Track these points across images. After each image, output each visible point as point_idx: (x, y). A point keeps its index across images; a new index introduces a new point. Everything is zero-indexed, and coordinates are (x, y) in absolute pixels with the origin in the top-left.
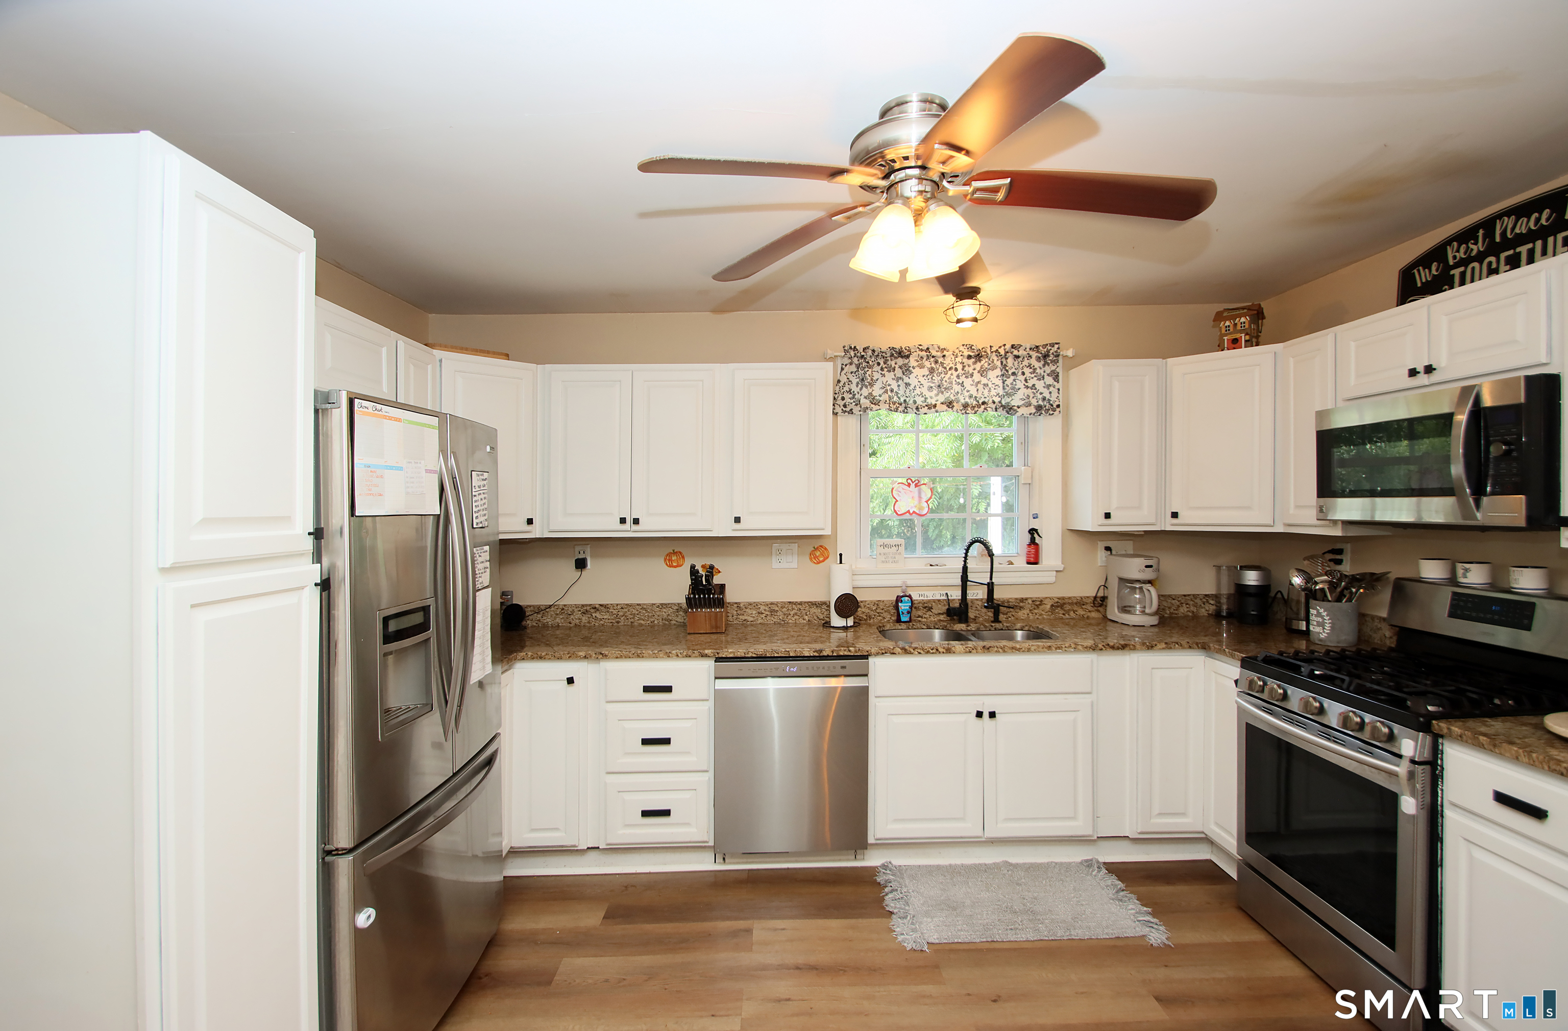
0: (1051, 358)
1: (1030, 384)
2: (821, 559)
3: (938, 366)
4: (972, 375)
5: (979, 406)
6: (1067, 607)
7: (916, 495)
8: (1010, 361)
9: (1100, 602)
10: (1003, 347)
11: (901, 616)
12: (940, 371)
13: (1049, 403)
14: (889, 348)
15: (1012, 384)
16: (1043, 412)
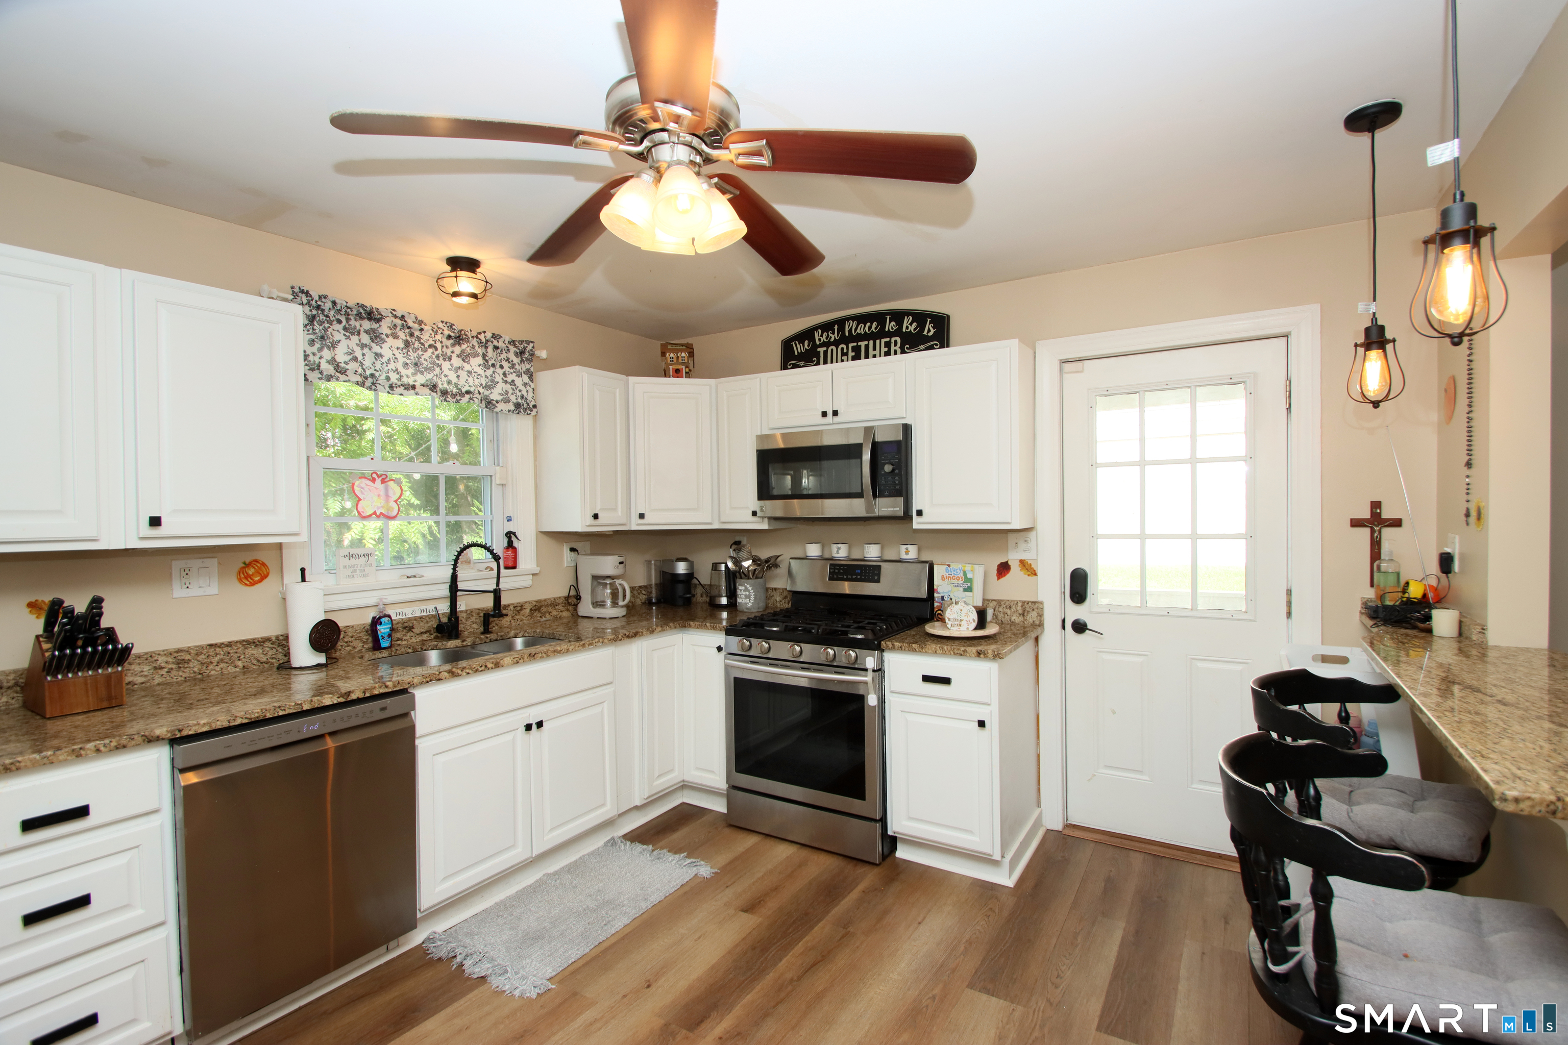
0: (526, 356)
1: (509, 379)
2: (257, 579)
3: (413, 340)
4: (450, 359)
5: (462, 395)
6: (544, 609)
7: (382, 493)
8: (490, 350)
9: (573, 600)
10: (483, 334)
11: (381, 641)
12: (416, 346)
13: (526, 402)
14: (358, 304)
15: (491, 376)
16: (522, 411)
